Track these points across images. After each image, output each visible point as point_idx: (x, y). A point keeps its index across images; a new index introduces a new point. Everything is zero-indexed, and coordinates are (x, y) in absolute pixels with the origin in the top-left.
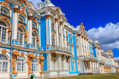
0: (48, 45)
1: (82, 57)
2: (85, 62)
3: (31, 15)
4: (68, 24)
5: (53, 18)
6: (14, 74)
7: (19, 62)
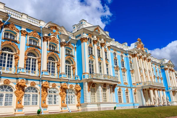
0: (85, 73)
1: (140, 84)
2: (145, 91)
3: (64, 40)
4: (117, 42)
5: (91, 40)
6: (44, 107)
7: (50, 94)
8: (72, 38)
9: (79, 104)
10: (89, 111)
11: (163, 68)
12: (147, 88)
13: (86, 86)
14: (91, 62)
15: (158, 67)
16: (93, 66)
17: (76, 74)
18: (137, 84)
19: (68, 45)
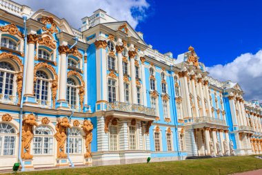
0: (100, 101)
1: (190, 120)
2: (197, 132)
3: (65, 44)
4: (156, 52)
5: (112, 45)
6: (26, 159)
7: (38, 136)
8: (79, 40)
9: (88, 154)
10: (105, 164)
11: (226, 96)
12: (201, 127)
13: (102, 123)
14: (111, 82)
15: (218, 94)
16: (114, 89)
17: (86, 102)
18: (186, 121)
19: (73, 52)
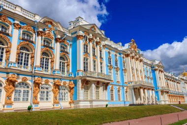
0: (79, 71)
2: (136, 90)
3: (59, 37)
4: (112, 42)
5: (86, 38)
6: (35, 103)
7: (42, 90)
8: (67, 34)
10: (81, 108)
11: (153, 69)
12: (138, 87)
13: (80, 83)
14: (86, 59)
15: (149, 68)
16: (87, 63)
17: (70, 71)
18: (129, 83)
19: (64, 42)
